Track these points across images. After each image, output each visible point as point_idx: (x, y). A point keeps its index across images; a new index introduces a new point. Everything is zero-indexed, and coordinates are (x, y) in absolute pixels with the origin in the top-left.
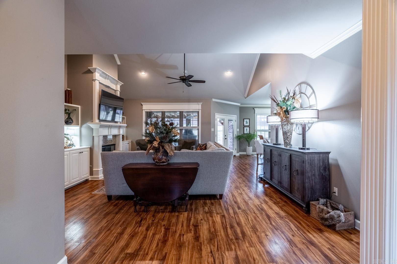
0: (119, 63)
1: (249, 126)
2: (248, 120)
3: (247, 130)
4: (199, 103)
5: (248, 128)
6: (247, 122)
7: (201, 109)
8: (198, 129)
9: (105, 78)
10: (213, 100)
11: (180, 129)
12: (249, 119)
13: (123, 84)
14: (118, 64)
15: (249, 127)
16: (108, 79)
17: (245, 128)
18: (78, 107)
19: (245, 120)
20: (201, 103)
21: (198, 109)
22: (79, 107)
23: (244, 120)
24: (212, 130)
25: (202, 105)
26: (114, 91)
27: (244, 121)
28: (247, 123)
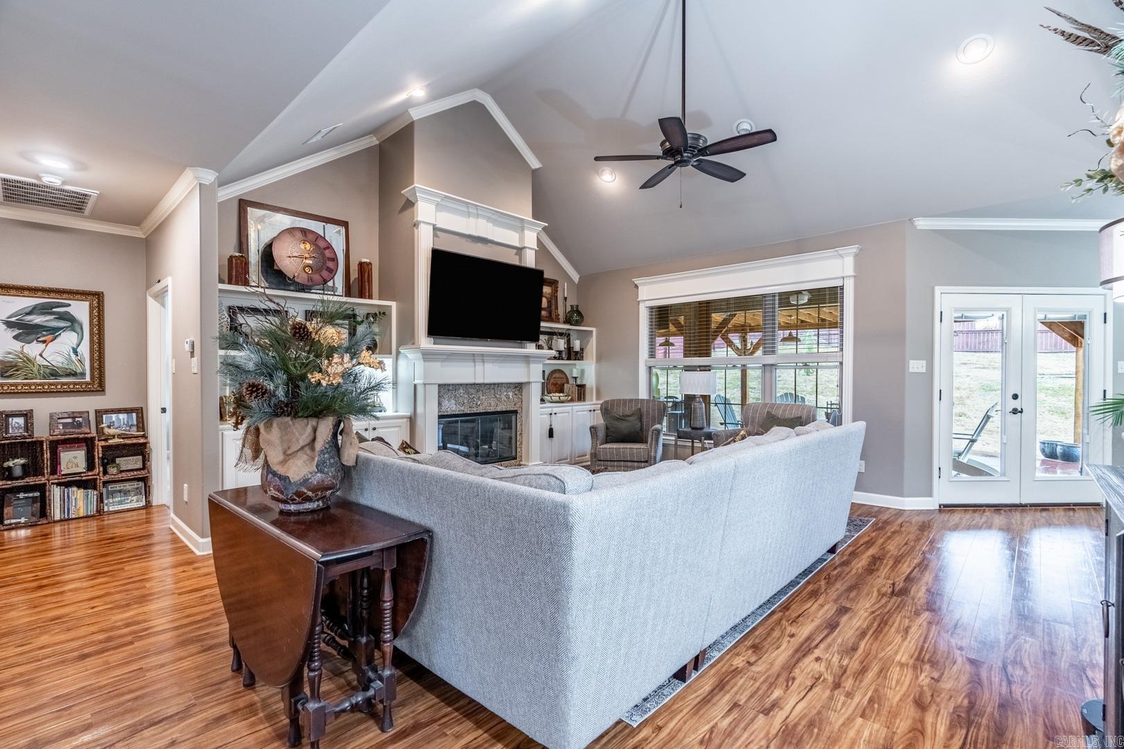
0: (535, 163)
4: (841, 250)
7: (852, 274)
8: (841, 363)
9: (469, 215)
10: (916, 223)
11: (764, 365)
13: (547, 225)
14: (533, 168)
16: (478, 216)
18: (391, 306)
20: (854, 249)
21: (840, 274)
22: (393, 304)
24: (916, 366)
25: (856, 256)
26: (515, 251)
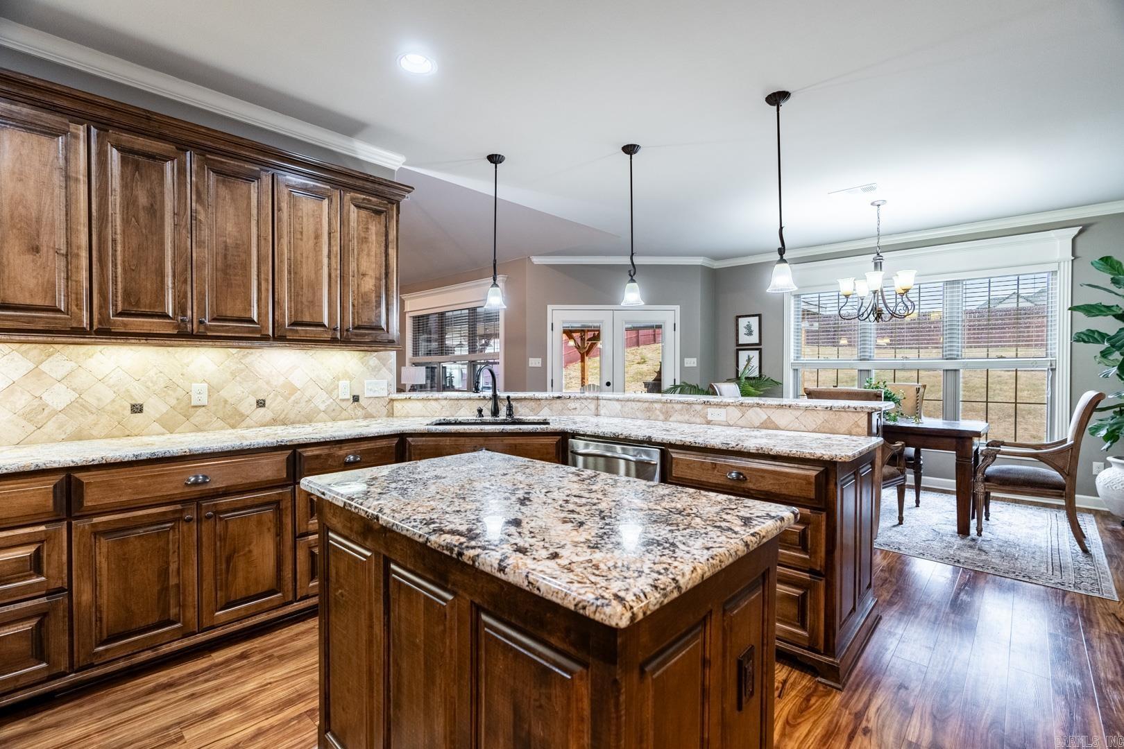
1: (760, 344)
2: (754, 321)
3: (749, 360)
5: (755, 354)
6: (749, 327)
12: (759, 316)
15: (760, 350)
17: (743, 356)
19: (743, 322)
23: (737, 321)
27: (737, 325)
28: (750, 333)
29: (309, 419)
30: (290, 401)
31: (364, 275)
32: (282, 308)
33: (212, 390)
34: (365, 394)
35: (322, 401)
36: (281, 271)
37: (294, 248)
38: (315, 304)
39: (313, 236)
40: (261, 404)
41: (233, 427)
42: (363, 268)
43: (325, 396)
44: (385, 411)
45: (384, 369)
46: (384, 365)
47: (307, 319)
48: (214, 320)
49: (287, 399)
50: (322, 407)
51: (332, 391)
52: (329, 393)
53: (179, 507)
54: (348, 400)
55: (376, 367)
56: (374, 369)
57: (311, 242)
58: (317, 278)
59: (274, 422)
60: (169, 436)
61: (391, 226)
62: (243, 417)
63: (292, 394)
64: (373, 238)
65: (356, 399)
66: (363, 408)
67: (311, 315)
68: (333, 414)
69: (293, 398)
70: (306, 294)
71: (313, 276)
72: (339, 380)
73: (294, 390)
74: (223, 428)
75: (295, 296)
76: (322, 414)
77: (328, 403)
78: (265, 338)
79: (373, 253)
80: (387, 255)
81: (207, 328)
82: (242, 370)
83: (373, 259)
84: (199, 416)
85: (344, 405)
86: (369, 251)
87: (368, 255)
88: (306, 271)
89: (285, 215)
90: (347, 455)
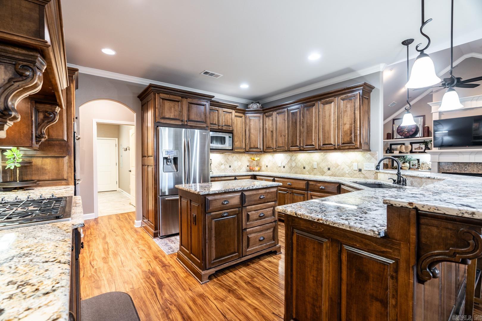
29: (343, 175)
30: (337, 169)
31: (345, 124)
32: (320, 141)
33: (318, 164)
34: (364, 169)
35: (347, 170)
36: (320, 129)
37: (324, 122)
38: (329, 138)
39: (328, 116)
40: (329, 169)
41: (322, 175)
42: (345, 122)
43: (348, 168)
44: (373, 176)
45: (373, 159)
46: (373, 157)
47: (327, 143)
48: (306, 146)
49: (336, 168)
50: (347, 172)
51: (350, 166)
52: (350, 167)
53: (287, 189)
54: (357, 170)
55: (369, 158)
56: (368, 158)
57: (328, 118)
58: (329, 129)
59: (332, 175)
60: (309, 175)
61: (357, 102)
62: (325, 173)
63: (337, 167)
64: (349, 109)
65: (360, 170)
66: (363, 174)
67: (328, 142)
68: (351, 175)
69: (338, 168)
70: (327, 135)
71: (328, 129)
72: (353, 163)
73: (338, 166)
74: (320, 175)
75: (324, 136)
76: (347, 174)
77: (349, 171)
78: (316, 150)
79: (349, 115)
80: (355, 113)
81: (304, 148)
82: (325, 159)
83: (349, 117)
84: (315, 171)
85: (355, 172)
86: (347, 114)
87: (347, 116)
88: (327, 128)
89: (321, 113)
90: (321, 186)
